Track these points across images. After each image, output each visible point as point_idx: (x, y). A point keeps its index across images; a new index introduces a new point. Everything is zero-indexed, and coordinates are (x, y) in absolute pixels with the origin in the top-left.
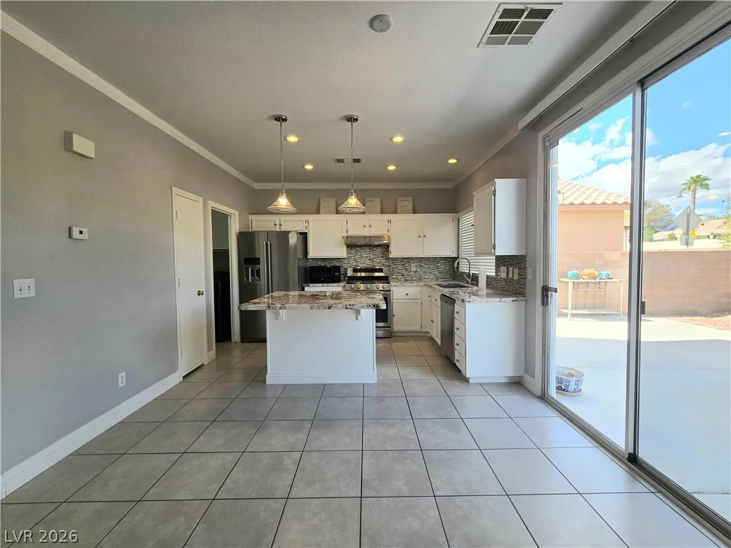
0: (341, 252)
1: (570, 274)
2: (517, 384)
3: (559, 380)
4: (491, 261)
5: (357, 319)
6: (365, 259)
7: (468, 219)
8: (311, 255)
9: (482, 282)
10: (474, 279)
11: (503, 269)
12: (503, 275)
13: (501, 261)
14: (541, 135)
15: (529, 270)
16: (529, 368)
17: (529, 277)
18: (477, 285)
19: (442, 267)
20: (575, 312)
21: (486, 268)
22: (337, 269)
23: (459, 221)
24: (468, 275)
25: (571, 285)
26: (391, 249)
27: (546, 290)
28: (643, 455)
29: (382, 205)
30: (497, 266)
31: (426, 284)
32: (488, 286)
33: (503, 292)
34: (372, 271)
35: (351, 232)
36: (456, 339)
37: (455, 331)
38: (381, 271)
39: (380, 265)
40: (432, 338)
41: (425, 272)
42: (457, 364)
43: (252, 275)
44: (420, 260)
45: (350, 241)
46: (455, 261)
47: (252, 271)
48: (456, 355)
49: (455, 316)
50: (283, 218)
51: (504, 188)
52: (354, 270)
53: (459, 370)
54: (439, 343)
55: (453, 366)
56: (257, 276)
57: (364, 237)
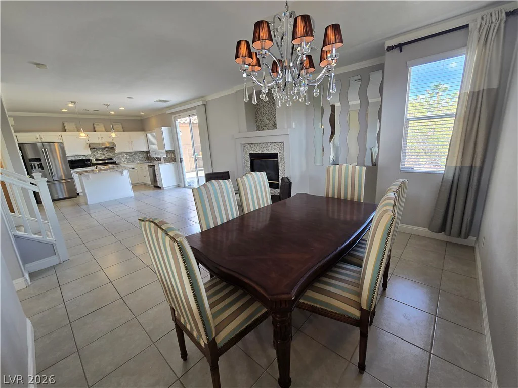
0: (88, 152)
2: (178, 186)
3: (188, 183)
4: (164, 152)
5: (123, 176)
6: (100, 155)
7: (152, 136)
8: (68, 154)
9: (162, 159)
10: (159, 159)
11: (169, 154)
12: (169, 156)
13: (167, 152)
16: (180, 182)
17: (176, 156)
18: (160, 161)
19: (142, 155)
21: (163, 154)
22: (88, 160)
23: (147, 135)
24: (156, 158)
26: (116, 148)
27: (181, 159)
29: (105, 127)
30: (167, 154)
31: (138, 163)
32: (165, 160)
33: (170, 161)
34: (106, 159)
35: (91, 142)
36: (157, 178)
37: (157, 175)
38: (111, 159)
39: (109, 157)
40: (145, 185)
41: (134, 158)
42: (159, 186)
43: (35, 168)
44: (131, 152)
45: (92, 146)
46: (148, 152)
47: (35, 165)
48: (158, 183)
49: (156, 170)
50: (42, 134)
51: (165, 130)
52: (96, 160)
53: (160, 188)
54: (150, 183)
55: (157, 187)
56: (39, 168)
57: (99, 143)
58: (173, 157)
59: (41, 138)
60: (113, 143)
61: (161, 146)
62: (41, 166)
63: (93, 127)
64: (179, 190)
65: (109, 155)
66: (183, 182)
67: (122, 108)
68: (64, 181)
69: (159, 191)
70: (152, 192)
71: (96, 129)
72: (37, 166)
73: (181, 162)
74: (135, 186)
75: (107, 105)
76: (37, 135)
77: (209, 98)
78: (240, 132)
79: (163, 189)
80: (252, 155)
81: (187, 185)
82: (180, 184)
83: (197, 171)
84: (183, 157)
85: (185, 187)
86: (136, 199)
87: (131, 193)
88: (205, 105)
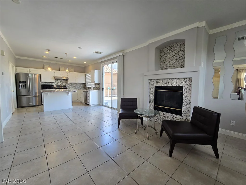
0: (53, 81)
1: (108, 88)
2: (99, 105)
3: (105, 103)
4: (94, 84)
5: (68, 95)
6: (60, 83)
7: (88, 75)
8: (42, 81)
9: (92, 88)
10: (90, 88)
11: (96, 85)
12: (96, 87)
13: (96, 84)
14: (102, 64)
15: (100, 85)
16: (100, 102)
17: (100, 87)
19: (82, 86)
20: (109, 96)
21: (93, 85)
22: (52, 85)
23: (86, 75)
24: (89, 87)
25: (108, 90)
26: (68, 80)
27: (103, 88)
28: (113, 107)
29: (65, 69)
30: (95, 85)
31: (79, 89)
32: (93, 89)
33: (96, 90)
34: (62, 86)
35: (56, 76)
36: (88, 99)
37: (88, 97)
38: (65, 86)
39: (64, 85)
40: (80, 102)
41: (77, 87)
42: (88, 103)
43: (22, 87)
44: (76, 83)
45: (56, 78)
46: (85, 84)
47: (22, 85)
48: (88, 102)
49: (88, 94)
50: (31, 69)
51: (96, 71)
52: (57, 86)
53: (88, 105)
54: (83, 101)
55: (87, 104)
56: (24, 87)
57: (60, 77)
58: (99, 87)
59: (30, 71)
60: (68, 77)
61: (93, 81)
62: (25, 86)
63: (59, 68)
64: (99, 107)
65: (64, 84)
66: (102, 103)
67: (75, 58)
68: (37, 96)
69: (88, 107)
70: (83, 107)
71: (60, 69)
72: (23, 86)
73: (103, 91)
74: (74, 102)
75: (66, 54)
76: (28, 69)
77: (127, 51)
78: (148, 71)
79: (90, 106)
80: (156, 87)
81: (104, 104)
82: (100, 104)
83: (112, 97)
84: (104, 87)
85: (103, 105)
86: (73, 110)
87: (71, 106)
88: (124, 55)
